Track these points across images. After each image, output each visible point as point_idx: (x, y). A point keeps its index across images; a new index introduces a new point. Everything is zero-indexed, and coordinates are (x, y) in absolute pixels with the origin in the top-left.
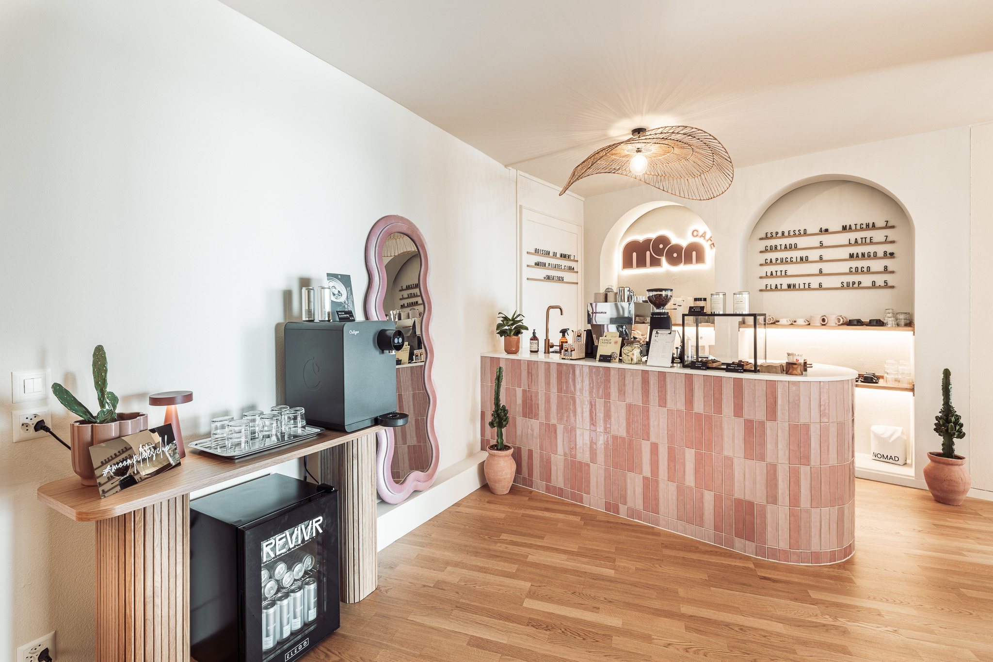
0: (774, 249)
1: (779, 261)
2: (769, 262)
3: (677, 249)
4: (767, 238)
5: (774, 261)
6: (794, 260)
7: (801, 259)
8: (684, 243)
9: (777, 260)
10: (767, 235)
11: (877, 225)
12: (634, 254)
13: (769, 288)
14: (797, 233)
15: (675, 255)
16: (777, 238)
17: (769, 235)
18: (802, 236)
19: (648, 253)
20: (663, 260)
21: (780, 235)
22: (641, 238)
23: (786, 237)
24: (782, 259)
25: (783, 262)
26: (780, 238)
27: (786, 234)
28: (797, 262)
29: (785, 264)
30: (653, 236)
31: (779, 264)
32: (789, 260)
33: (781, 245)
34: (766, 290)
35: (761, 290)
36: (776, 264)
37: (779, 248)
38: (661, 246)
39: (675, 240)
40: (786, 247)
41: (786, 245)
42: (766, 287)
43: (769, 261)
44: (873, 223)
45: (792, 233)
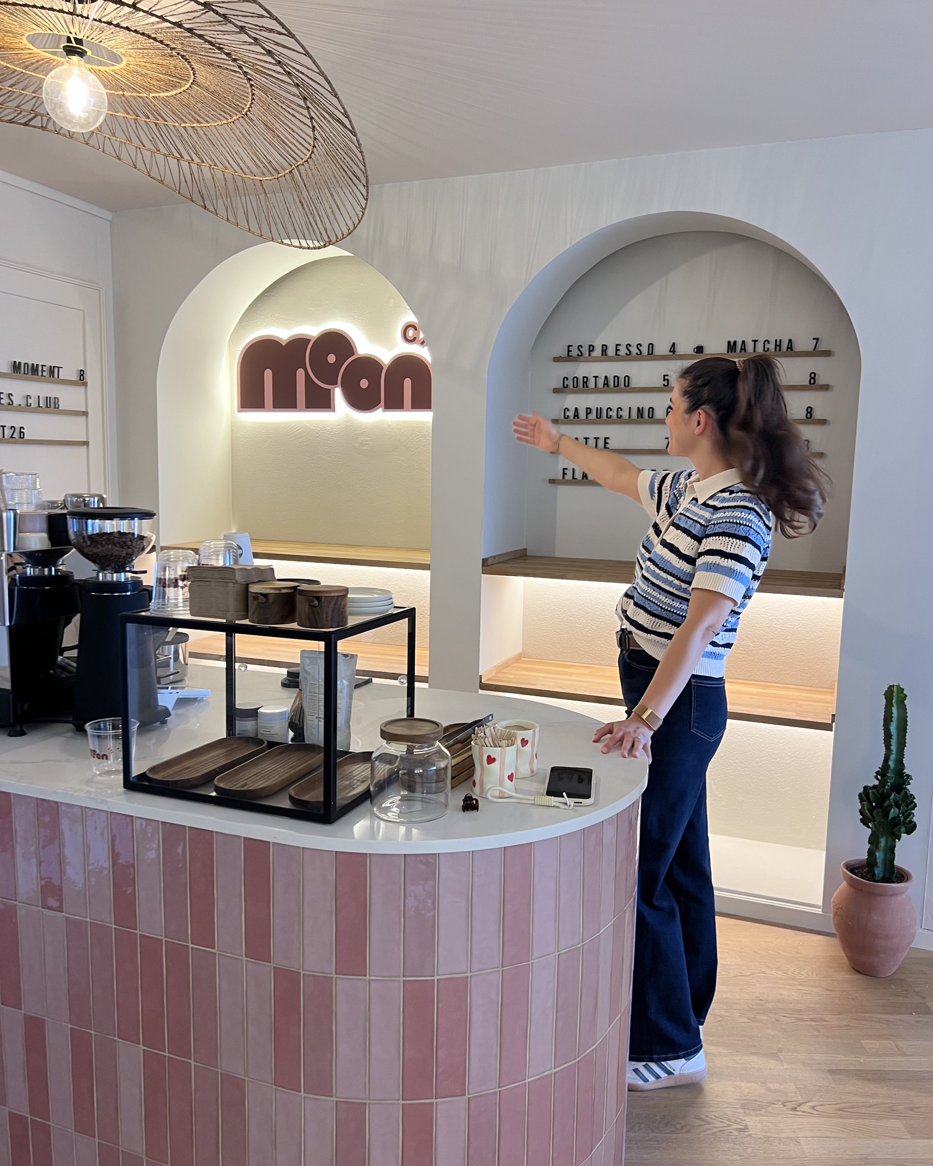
0: (582, 385)
1: (593, 416)
2: (572, 417)
3: (370, 365)
4: (569, 357)
5: (582, 414)
6: (625, 414)
7: (640, 411)
8: (386, 356)
9: (589, 411)
10: (569, 351)
11: (798, 347)
12: (268, 374)
13: (569, 477)
14: (634, 350)
15: (364, 383)
16: (591, 359)
17: (575, 352)
18: (644, 359)
19: (300, 373)
20: (338, 394)
21: (597, 352)
22: (283, 333)
23: (611, 359)
24: (599, 411)
25: (601, 416)
26: (597, 360)
27: (611, 352)
28: (630, 421)
29: (604, 423)
30: (313, 330)
31: (592, 422)
32: (613, 414)
33: (596, 377)
34: (564, 482)
35: (552, 481)
36: (587, 422)
37: (592, 384)
38: (332, 358)
39: (364, 346)
40: (606, 384)
41: (606, 377)
42: (564, 474)
43: (571, 414)
44: (790, 340)
45: (623, 351)
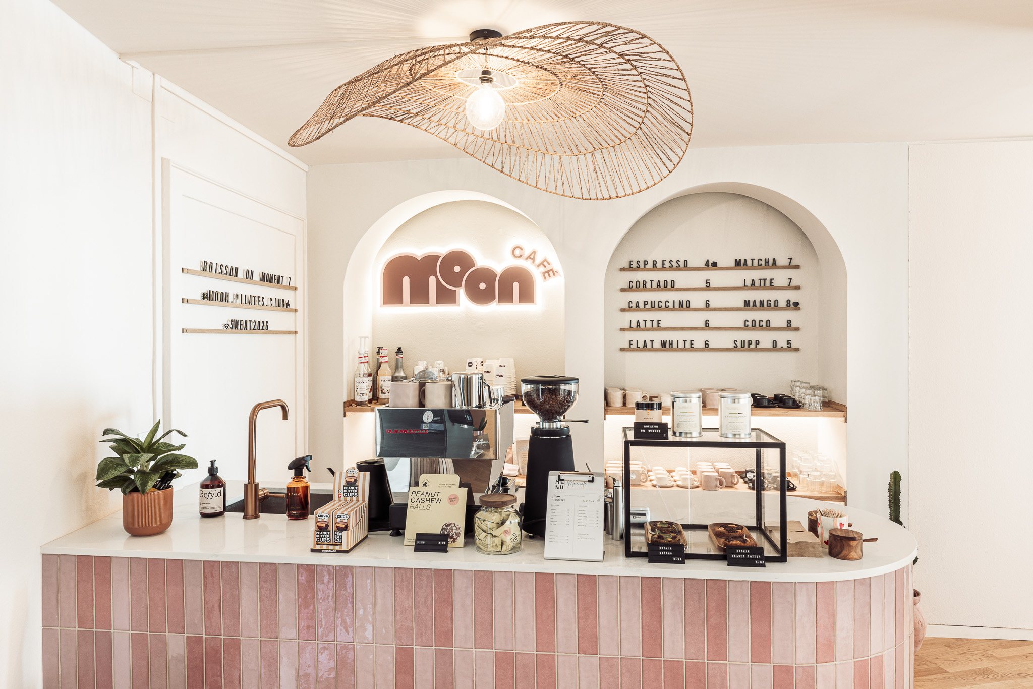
0: (642, 286)
1: (648, 306)
2: (634, 307)
3: (486, 275)
4: (630, 269)
5: (641, 305)
6: (671, 305)
7: (681, 304)
8: (499, 268)
9: (646, 303)
10: (631, 264)
11: (779, 263)
12: (406, 281)
13: (634, 346)
14: (675, 265)
15: (482, 286)
16: (645, 269)
17: (634, 265)
18: (681, 270)
19: (432, 280)
20: (461, 292)
21: (650, 265)
22: (419, 252)
23: (659, 270)
24: (653, 303)
25: (654, 307)
26: (650, 270)
27: (659, 265)
28: (674, 309)
29: (657, 310)
30: (442, 250)
31: (648, 310)
32: (663, 305)
33: (652, 281)
34: (630, 349)
35: (623, 350)
36: (645, 309)
37: (648, 285)
38: (457, 269)
39: (481, 261)
40: (659, 286)
41: (659, 281)
42: (630, 344)
43: (634, 305)
44: (774, 259)
45: (667, 265)
